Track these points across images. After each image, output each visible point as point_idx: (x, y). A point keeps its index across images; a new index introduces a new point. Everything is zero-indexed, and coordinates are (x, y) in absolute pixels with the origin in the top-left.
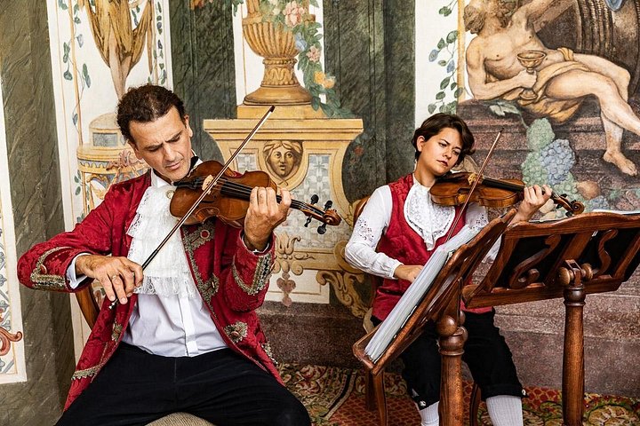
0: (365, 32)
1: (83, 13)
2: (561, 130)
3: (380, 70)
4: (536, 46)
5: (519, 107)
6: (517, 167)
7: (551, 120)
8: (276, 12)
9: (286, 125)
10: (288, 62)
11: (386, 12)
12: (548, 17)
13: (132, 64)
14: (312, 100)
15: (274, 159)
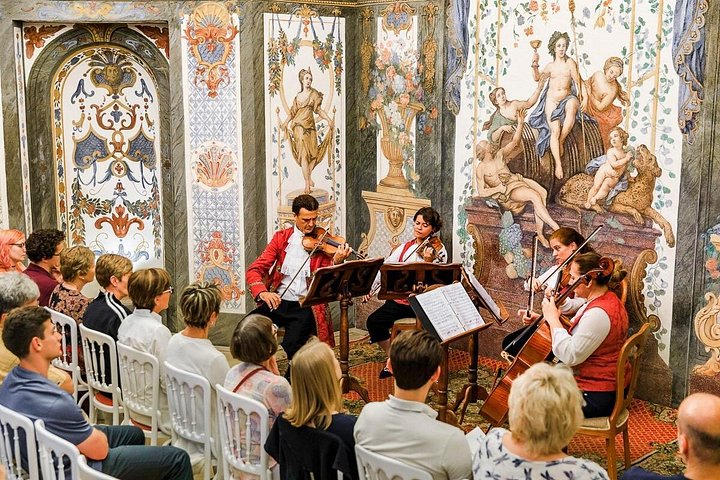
0: (433, 153)
1: (287, 144)
2: (517, 219)
3: (439, 174)
4: (506, 171)
5: (499, 204)
6: (497, 236)
7: (512, 213)
8: (396, 136)
9: (398, 198)
10: (400, 165)
11: (442, 143)
12: (512, 156)
13: (316, 164)
14: (410, 187)
15: (392, 217)
